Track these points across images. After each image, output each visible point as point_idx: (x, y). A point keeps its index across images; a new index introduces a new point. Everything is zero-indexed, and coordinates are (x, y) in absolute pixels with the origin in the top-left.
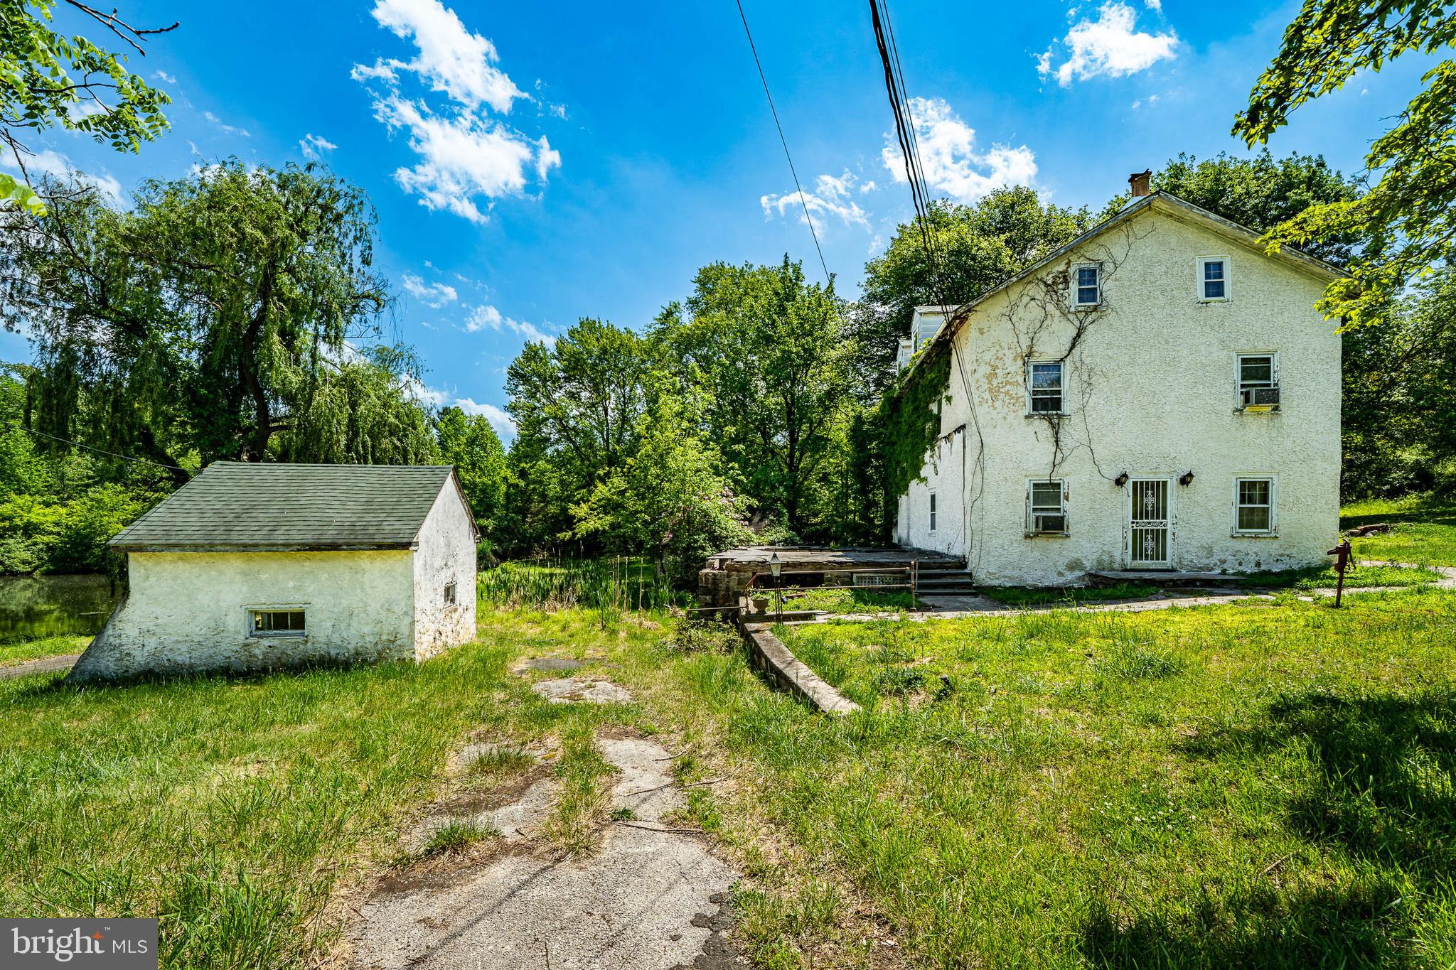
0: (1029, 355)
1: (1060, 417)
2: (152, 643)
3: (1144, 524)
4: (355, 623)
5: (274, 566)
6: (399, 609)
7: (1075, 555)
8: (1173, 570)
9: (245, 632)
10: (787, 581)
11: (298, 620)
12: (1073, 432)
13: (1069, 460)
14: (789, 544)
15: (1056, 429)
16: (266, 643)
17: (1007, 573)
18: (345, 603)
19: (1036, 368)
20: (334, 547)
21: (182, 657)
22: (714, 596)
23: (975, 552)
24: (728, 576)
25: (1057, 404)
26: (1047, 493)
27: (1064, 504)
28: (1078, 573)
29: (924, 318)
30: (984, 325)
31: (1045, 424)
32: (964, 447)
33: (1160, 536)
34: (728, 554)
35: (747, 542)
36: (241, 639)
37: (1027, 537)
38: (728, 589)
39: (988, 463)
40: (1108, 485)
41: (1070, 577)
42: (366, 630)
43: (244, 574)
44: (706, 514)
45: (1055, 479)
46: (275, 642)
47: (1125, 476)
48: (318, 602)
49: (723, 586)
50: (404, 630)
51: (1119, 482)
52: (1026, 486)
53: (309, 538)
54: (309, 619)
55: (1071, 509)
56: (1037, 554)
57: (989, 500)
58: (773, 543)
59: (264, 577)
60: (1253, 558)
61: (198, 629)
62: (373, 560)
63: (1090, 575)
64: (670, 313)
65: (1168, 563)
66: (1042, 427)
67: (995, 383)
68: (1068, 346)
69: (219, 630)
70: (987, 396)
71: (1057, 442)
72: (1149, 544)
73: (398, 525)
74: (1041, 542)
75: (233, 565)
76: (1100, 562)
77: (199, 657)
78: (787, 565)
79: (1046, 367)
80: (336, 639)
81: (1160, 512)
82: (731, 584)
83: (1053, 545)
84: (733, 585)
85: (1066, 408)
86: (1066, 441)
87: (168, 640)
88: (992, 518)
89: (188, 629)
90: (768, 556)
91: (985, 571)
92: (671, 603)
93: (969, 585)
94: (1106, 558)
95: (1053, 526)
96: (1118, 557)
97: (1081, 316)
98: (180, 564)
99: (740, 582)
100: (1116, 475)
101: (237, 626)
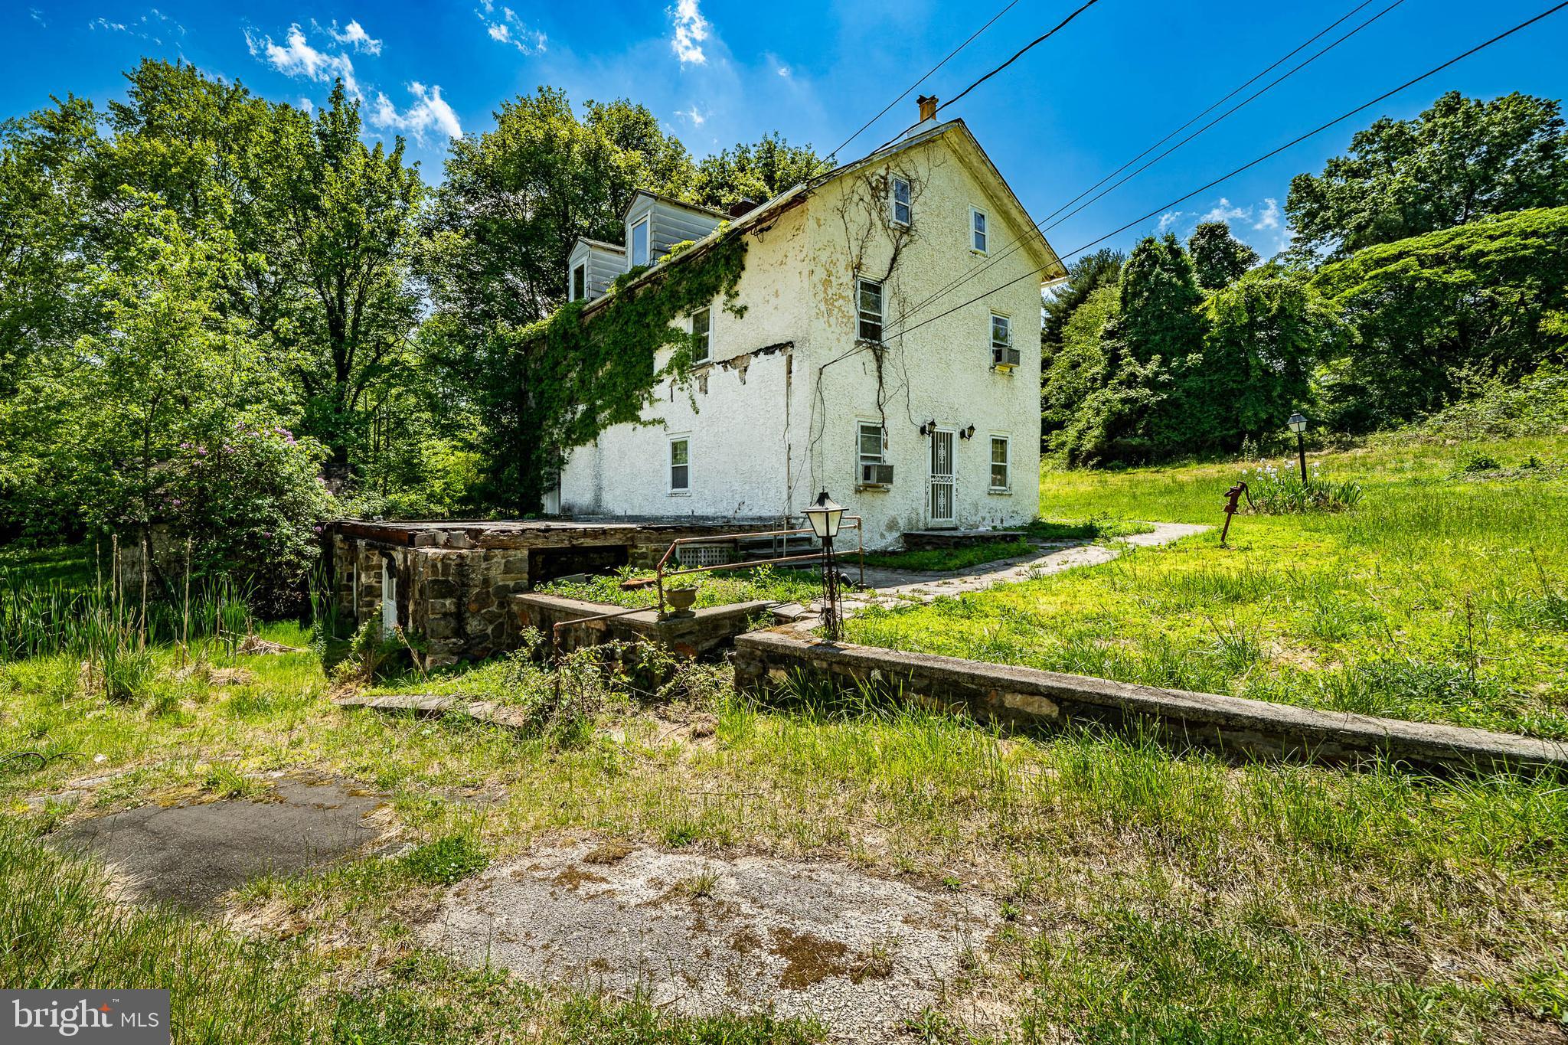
0: (858, 268)
1: (882, 348)
3: (938, 479)
7: (893, 513)
8: (955, 529)
12: (891, 366)
13: (890, 399)
15: (879, 360)
19: (863, 285)
22: (460, 599)
24: (487, 558)
25: (878, 332)
26: (873, 438)
27: (885, 451)
28: (896, 534)
30: (821, 216)
31: (869, 354)
32: (790, 372)
33: (948, 492)
37: (858, 491)
38: (486, 582)
39: (825, 395)
40: (916, 434)
41: (890, 539)
45: (879, 422)
47: (933, 423)
49: (477, 577)
51: (923, 430)
52: (855, 428)
55: (890, 456)
56: (864, 512)
57: (827, 442)
60: (999, 515)
63: (904, 535)
65: (953, 521)
66: (866, 357)
67: (830, 292)
68: (888, 266)
70: (823, 308)
71: (880, 378)
72: (942, 501)
74: (867, 497)
76: (910, 520)
79: (870, 286)
81: (949, 463)
82: (493, 573)
83: (878, 501)
85: (887, 339)
86: (889, 378)
88: (828, 466)
94: (914, 516)
96: (922, 514)
97: (898, 234)
99: (508, 568)
100: (921, 423)
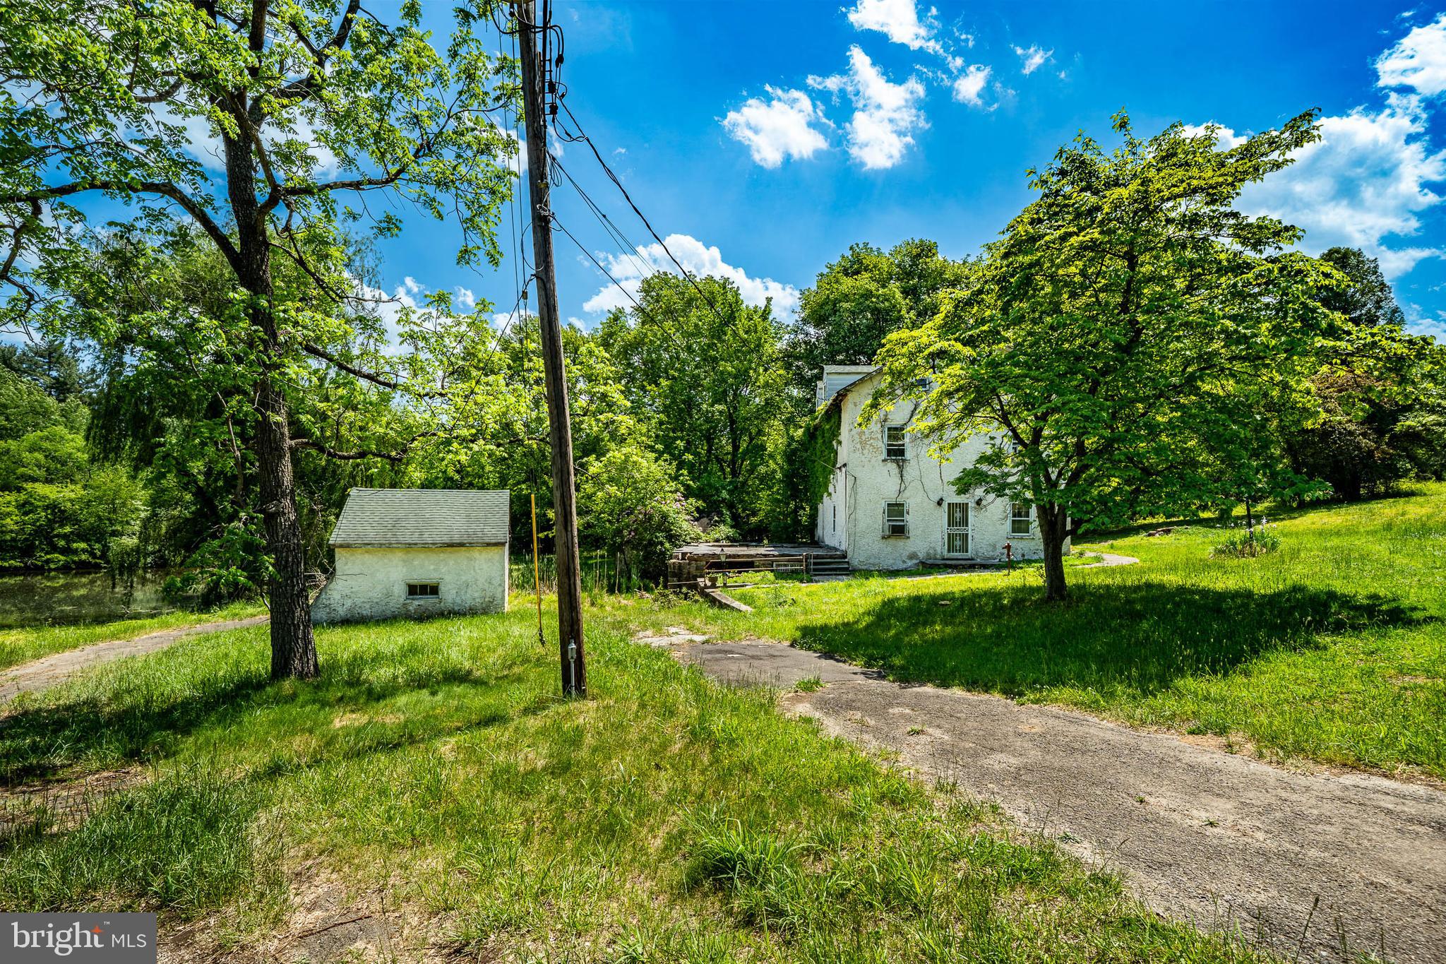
0: (885, 421)
1: (904, 461)
2: (348, 603)
3: (956, 530)
4: (469, 591)
5: (422, 556)
6: (496, 582)
7: (913, 550)
8: (971, 558)
9: (404, 597)
10: (732, 565)
11: (433, 590)
12: (911, 471)
13: (909, 488)
14: (732, 540)
15: (901, 468)
16: (417, 603)
17: (871, 561)
18: (464, 578)
19: (889, 429)
20: (461, 545)
21: (366, 612)
23: (851, 548)
24: (689, 564)
25: (901, 452)
26: (896, 509)
27: (906, 517)
28: (915, 561)
29: (831, 377)
30: (857, 400)
31: (894, 465)
32: (847, 478)
33: (965, 537)
34: (685, 549)
35: (697, 539)
36: (402, 600)
37: (883, 538)
38: (689, 571)
39: (859, 490)
40: (933, 505)
41: (910, 563)
42: (476, 595)
43: (404, 561)
44: (665, 517)
45: (900, 500)
46: (422, 602)
47: (942, 499)
48: (448, 578)
49: (685, 571)
50: (499, 595)
51: (940, 503)
52: (883, 505)
53: (446, 539)
54: (442, 589)
55: (911, 520)
56: (889, 549)
57: (860, 514)
58: (717, 540)
59: (416, 563)
60: (1020, 551)
61: (376, 594)
62: (481, 552)
63: (922, 563)
64: (616, 319)
65: (969, 554)
66: (892, 467)
67: (863, 438)
68: (909, 415)
69: (388, 595)
70: (859, 446)
71: (902, 477)
72: (958, 543)
73: (494, 531)
74: (892, 541)
75: (398, 556)
76: (928, 554)
77: (377, 610)
78: (730, 556)
79: (896, 429)
80: (458, 601)
81: (965, 522)
82: (691, 569)
83: (900, 543)
84: (693, 570)
85: (908, 455)
86: (907, 477)
87: (358, 601)
88: (862, 525)
89: (370, 594)
90: (718, 551)
91: (856, 559)
92: (639, 589)
93: (847, 569)
94: (932, 552)
95: (898, 531)
96: (939, 551)
98: (367, 555)
99: (697, 568)
100: (937, 499)
101: (400, 592)
